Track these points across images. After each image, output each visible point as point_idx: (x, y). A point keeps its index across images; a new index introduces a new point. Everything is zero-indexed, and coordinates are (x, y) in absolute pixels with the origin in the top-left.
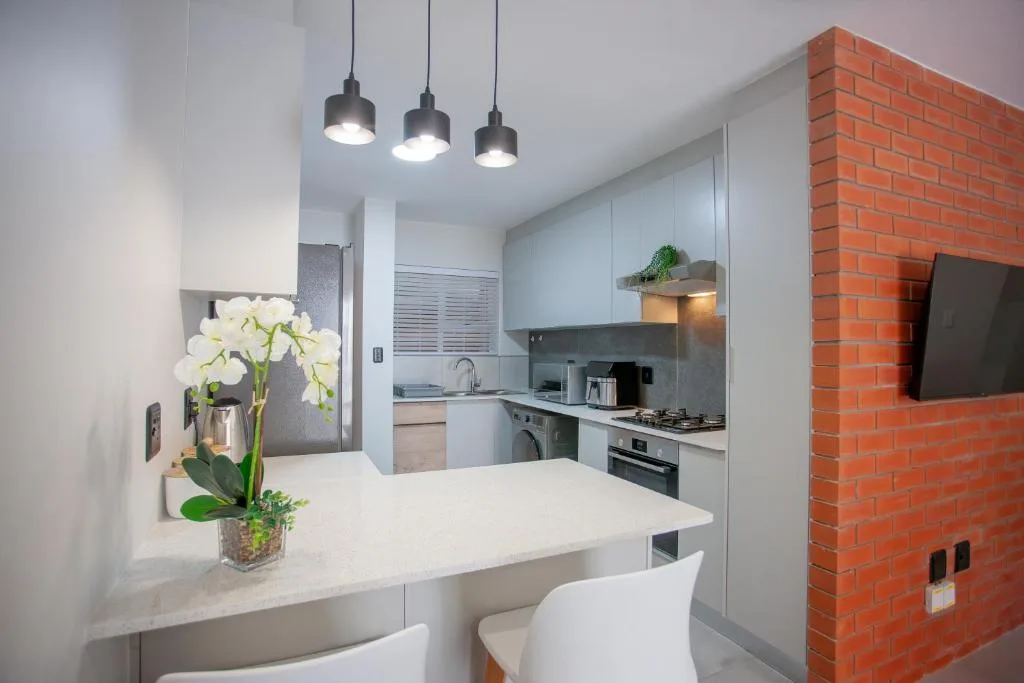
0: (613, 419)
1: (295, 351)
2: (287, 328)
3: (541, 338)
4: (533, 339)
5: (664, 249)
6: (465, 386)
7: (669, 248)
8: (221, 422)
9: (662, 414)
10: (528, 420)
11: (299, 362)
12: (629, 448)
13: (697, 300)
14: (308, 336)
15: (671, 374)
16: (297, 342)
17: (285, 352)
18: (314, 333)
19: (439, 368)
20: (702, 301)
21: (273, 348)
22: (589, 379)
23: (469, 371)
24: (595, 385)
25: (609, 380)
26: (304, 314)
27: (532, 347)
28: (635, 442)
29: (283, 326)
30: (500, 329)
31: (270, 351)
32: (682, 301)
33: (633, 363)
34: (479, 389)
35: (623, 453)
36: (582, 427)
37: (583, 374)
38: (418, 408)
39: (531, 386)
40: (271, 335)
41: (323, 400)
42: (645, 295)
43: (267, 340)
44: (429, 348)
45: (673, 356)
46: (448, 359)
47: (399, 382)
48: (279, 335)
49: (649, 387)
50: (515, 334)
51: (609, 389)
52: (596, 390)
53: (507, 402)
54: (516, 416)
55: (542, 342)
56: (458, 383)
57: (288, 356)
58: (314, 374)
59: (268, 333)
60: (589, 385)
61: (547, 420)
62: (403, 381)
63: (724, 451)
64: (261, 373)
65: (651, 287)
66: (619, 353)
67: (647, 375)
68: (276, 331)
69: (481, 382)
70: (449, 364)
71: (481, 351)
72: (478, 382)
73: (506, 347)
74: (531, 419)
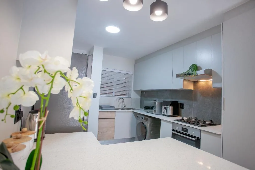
0: (174, 120)
1: (68, 89)
2: (64, 75)
3: (145, 93)
4: (142, 93)
5: (193, 65)
6: (121, 107)
7: (195, 65)
8: (34, 120)
9: (190, 119)
10: (142, 119)
11: (69, 95)
12: (180, 130)
13: (201, 82)
14: (76, 80)
15: (190, 106)
16: (69, 83)
17: (61, 89)
18: (79, 79)
19: (114, 101)
20: (202, 83)
21: (54, 86)
22: (163, 106)
23: (122, 102)
24: (165, 108)
25: (170, 107)
26: (74, 68)
27: (142, 95)
28: (183, 129)
29: (61, 73)
30: (132, 89)
31: (52, 87)
32: (195, 83)
33: (177, 102)
34: (125, 108)
35: (177, 132)
36: (162, 122)
37: (161, 105)
38: (107, 113)
39: (141, 107)
40: (53, 77)
41: (82, 117)
42: (185, 80)
43: (51, 81)
44: (110, 94)
45: (192, 100)
46: (116, 98)
47: (101, 105)
48: (58, 78)
49: (182, 109)
50: (136, 91)
51: (170, 110)
52: (166, 110)
53: (134, 112)
54: (138, 117)
55: (145, 94)
56: (119, 106)
57: (63, 91)
58: (78, 103)
59: (52, 76)
60: (163, 108)
61: (149, 119)
62: (102, 104)
63: (221, 135)
64: (45, 101)
65: (187, 78)
66: (172, 99)
67: (182, 106)
68: (56, 76)
69: (126, 106)
70: (116, 100)
71: (126, 96)
72: (125, 105)
73: (134, 95)
74: (144, 118)
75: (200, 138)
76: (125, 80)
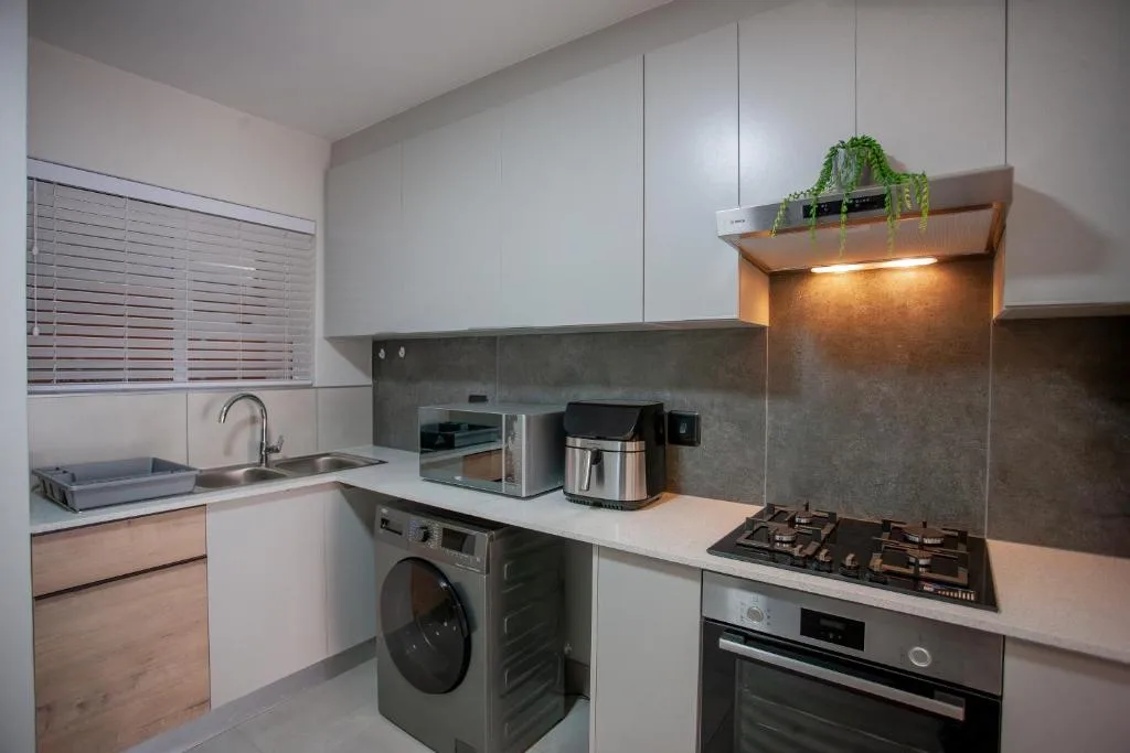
3: (402, 352)
4: (382, 354)
6: (242, 454)
10: (425, 537)
13: (827, 280)
15: (749, 428)
20: (836, 282)
22: (570, 441)
23: (253, 420)
24: (597, 458)
25: (631, 446)
27: (378, 370)
30: (319, 333)
32: (784, 280)
33: (660, 406)
34: (274, 457)
46: (204, 396)
49: (690, 451)
50: (343, 344)
53: (346, 488)
54: (384, 521)
55: (402, 360)
56: (228, 451)
60: (581, 456)
67: (684, 429)
69: (281, 441)
70: (206, 411)
71: (278, 378)
72: (274, 443)
73: (329, 368)
74: (437, 535)
75: (1001, 698)
76: (257, 283)
